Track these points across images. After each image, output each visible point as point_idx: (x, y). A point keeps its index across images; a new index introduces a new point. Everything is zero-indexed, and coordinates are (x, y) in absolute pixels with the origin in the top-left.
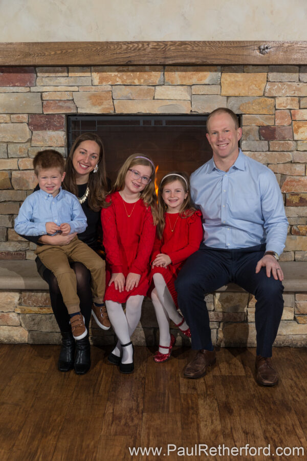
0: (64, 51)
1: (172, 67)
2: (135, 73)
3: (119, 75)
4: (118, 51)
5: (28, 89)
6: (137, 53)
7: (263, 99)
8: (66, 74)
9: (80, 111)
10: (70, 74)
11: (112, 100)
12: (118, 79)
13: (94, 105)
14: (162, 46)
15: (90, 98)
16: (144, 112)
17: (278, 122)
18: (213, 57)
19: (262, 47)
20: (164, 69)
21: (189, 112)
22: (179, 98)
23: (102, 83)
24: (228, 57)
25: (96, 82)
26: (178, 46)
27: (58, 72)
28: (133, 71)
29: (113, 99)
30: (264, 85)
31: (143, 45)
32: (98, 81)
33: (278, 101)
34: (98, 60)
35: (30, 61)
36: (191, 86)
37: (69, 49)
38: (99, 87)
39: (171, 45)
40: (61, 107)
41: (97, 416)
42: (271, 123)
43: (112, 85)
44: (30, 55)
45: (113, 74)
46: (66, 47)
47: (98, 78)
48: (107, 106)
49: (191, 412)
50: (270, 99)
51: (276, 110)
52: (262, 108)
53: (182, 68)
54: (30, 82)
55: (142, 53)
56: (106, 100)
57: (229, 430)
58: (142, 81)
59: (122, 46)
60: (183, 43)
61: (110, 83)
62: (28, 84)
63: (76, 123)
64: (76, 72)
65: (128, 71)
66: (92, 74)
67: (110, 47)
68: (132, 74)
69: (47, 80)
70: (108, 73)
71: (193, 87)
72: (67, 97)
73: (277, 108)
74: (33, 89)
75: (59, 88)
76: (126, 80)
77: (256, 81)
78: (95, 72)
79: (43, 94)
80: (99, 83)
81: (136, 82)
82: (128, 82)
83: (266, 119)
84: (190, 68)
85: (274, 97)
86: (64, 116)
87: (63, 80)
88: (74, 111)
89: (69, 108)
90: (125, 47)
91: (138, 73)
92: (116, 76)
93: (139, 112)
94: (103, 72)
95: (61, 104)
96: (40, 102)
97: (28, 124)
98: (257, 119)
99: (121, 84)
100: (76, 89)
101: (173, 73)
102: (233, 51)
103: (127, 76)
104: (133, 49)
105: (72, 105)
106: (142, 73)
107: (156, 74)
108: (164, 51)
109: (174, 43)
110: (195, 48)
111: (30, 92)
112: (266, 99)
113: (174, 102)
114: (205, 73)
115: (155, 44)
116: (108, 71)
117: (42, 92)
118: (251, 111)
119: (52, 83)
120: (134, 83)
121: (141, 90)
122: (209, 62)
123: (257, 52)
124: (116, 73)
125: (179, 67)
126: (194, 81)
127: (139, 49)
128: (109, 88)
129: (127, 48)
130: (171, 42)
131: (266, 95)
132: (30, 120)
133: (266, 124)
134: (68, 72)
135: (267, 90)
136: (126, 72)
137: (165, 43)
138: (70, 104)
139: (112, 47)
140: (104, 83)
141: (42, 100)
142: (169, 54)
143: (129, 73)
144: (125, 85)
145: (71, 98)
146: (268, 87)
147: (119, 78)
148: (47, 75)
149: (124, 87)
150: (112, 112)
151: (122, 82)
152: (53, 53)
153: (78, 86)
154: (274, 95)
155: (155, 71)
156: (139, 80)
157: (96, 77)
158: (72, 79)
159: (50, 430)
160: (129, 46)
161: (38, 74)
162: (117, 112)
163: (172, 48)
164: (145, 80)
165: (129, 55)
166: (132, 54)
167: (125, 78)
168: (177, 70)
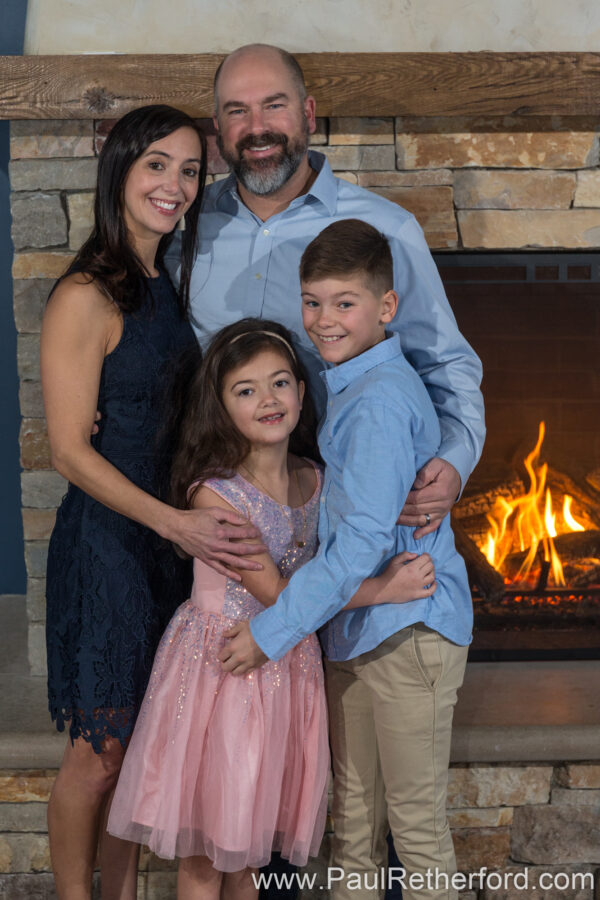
0: (336, 80)
2: (521, 135)
3: (474, 141)
4: (491, 81)
6: (545, 86)
10: (333, 138)
11: (453, 211)
12: (471, 152)
16: (543, 244)
23: (426, 162)
25: (410, 159)
28: (514, 130)
29: (456, 208)
31: (562, 63)
32: (415, 157)
37: (351, 74)
38: (417, 174)
43: (452, 170)
45: (458, 137)
46: (341, 66)
47: (415, 148)
48: (439, 229)
55: (557, 84)
56: (436, 210)
58: (541, 157)
59: (504, 64)
61: (448, 163)
64: (350, 133)
66: (399, 138)
67: (469, 69)
68: (511, 139)
70: (443, 135)
76: (495, 153)
78: (408, 133)
80: (418, 164)
81: (525, 160)
82: (501, 160)
90: (509, 68)
91: (530, 135)
93: (531, 243)
94: (429, 132)
99: (481, 165)
103: (499, 143)
104: (533, 73)
106: (540, 135)
107: (581, 138)
115: (595, 60)
116: (444, 131)
120: (517, 161)
121: (536, 182)
124: (467, 136)
127: (551, 75)
128: (446, 177)
129: (518, 71)
134: (327, 134)
136: (495, 131)
139: (474, 69)
140: (432, 164)
143: (503, 136)
144: (488, 169)
147: (476, 148)
149: (489, 173)
150: (451, 243)
151: (485, 160)
155: (577, 128)
156: (533, 154)
157: (408, 145)
158: (338, 152)
160: (523, 67)
162: (467, 244)
164: (549, 155)
165: (519, 91)
166: (534, 89)
167: (492, 148)
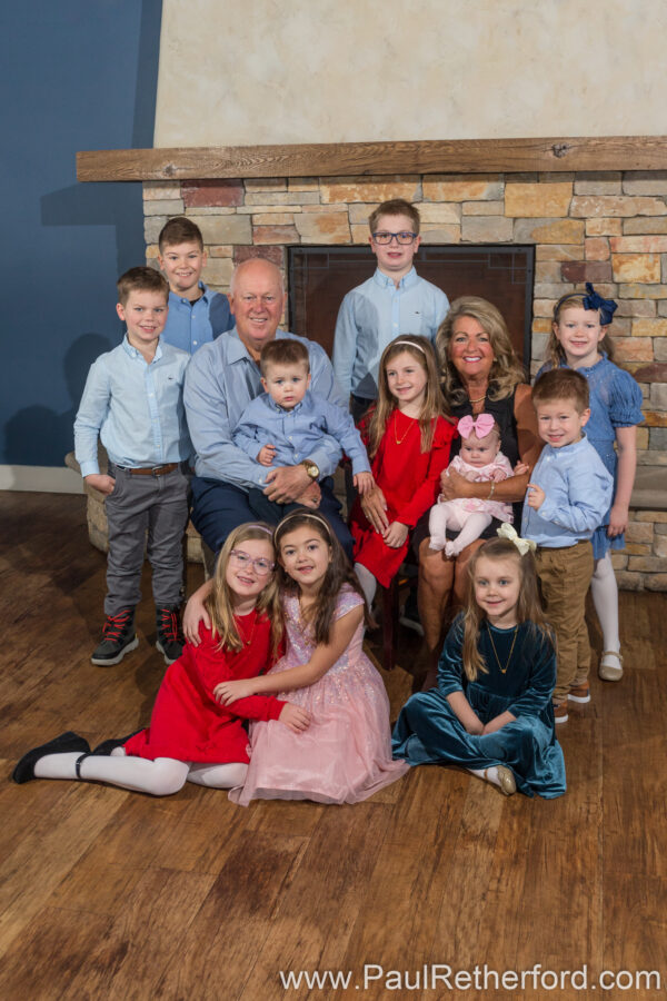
0: (277, 158)
1: (433, 177)
2: (380, 186)
3: (358, 188)
4: (351, 157)
5: (233, 210)
6: (377, 160)
7: (567, 221)
8: (283, 188)
9: (304, 241)
10: (291, 188)
11: (348, 225)
12: (356, 195)
13: (323, 231)
14: (414, 148)
15: (317, 222)
17: (589, 255)
18: (486, 162)
19: (558, 147)
20: (422, 178)
21: (457, 242)
22: (442, 221)
23: (334, 200)
24: (507, 162)
25: (326, 199)
26: (436, 147)
27: (274, 185)
28: (377, 182)
29: (350, 223)
30: (568, 200)
31: (386, 147)
32: (329, 197)
33: (589, 225)
34: (322, 169)
35: (231, 173)
36: (461, 203)
38: (330, 206)
39: (425, 147)
40: (278, 235)
42: (578, 257)
43: (348, 204)
44: (232, 164)
45: (350, 187)
47: (329, 192)
48: (341, 234)
50: (577, 222)
51: (586, 237)
52: (566, 235)
53: (448, 177)
54: (236, 201)
55: (384, 158)
56: (339, 224)
59: (357, 149)
60: (442, 143)
61: (345, 200)
62: (234, 202)
63: (301, 257)
64: (299, 185)
65: (371, 182)
66: (321, 188)
67: (340, 151)
68: (376, 187)
69: (258, 196)
70: (342, 186)
71: (464, 204)
72: (287, 220)
73: (588, 234)
74: (240, 210)
75: (275, 209)
76: (368, 195)
77: (556, 195)
78: (325, 185)
79: (254, 216)
80: (331, 201)
83: (572, 250)
84: (460, 177)
85: (583, 219)
86: (282, 248)
87: (280, 197)
88: (295, 241)
89: (289, 236)
90: (360, 150)
91: (385, 186)
92: (353, 190)
94: (336, 184)
95: (278, 231)
96: (249, 228)
97: (234, 260)
98: (556, 251)
99: (361, 201)
100: (298, 209)
101: (435, 184)
102: (515, 153)
103: (370, 190)
104: (372, 152)
105: (292, 233)
106: (390, 185)
108: (416, 156)
110: (460, 150)
111: (235, 214)
112: (572, 221)
113: (436, 227)
114: (481, 184)
115: (403, 145)
116: (343, 184)
117: (251, 215)
118: (549, 239)
119: (265, 202)
120: (379, 199)
122: (480, 169)
123: (551, 154)
124: (354, 186)
125: (442, 176)
126: (465, 195)
127: (381, 154)
128: (344, 208)
129: (364, 152)
131: (572, 215)
132: (236, 254)
133: (571, 257)
134: (287, 185)
135: (573, 208)
137: (417, 144)
138: (290, 231)
139: (343, 151)
140: (337, 201)
141: (253, 226)
142: (422, 160)
143: (371, 186)
144: (366, 203)
145: (291, 223)
146: (574, 203)
147: (360, 192)
148: (258, 189)
149: (365, 205)
150: (348, 241)
151: (363, 198)
152: (262, 161)
153: (301, 206)
154: (584, 216)
155: (408, 181)
156: (386, 195)
157: (325, 191)
158: (293, 195)
160: (367, 149)
161: (248, 189)
162: (355, 242)
163: (427, 151)
165: (366, 162)
166: (372, 161)
167: (366, 192)
168: (441, 180)
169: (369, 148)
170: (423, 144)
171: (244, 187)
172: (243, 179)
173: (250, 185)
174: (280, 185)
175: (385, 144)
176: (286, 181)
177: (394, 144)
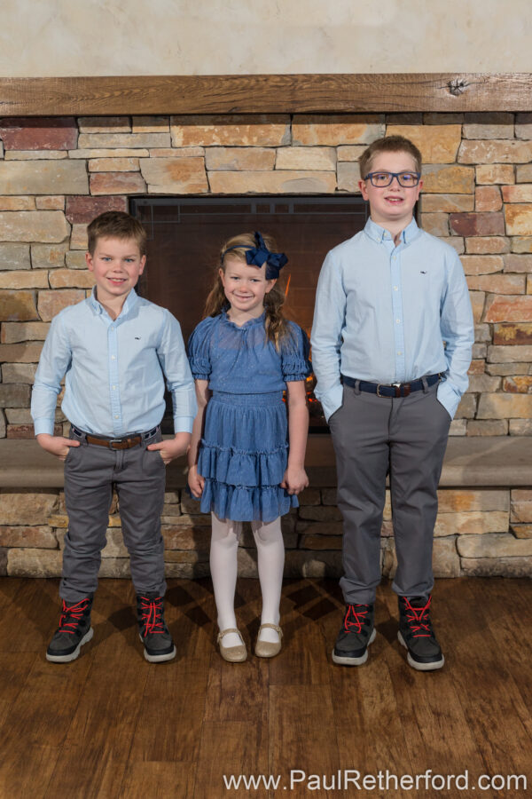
0: (126, 92)
1: (305, 116)
2: (243, 126)
3: (216, 130)
4: (216, 92)
5: (64, 154)
6: (247, 95)
7: (455, 168)
8: (127, 129)
9: (152, 190)
10: (135, 129)
11: (205, 172)
12: (214, 137)
13: (175, 179)
14: (291, 82)
15: (168, 168)
16: (258, 190)
17: (480, 206)
18: (374, 100)
19: (454, 84)
20: (292, 118)
21: (332, 191)
22: (316, 168)
23: (188, 143)
24: (398, 100)
25: (178, 141)
26: (315, 82)
27: (114, 125)
28: (239, 123)
29: (206, 170)
30: (457, 145)
31: (258, 81)
32: (182, 139)
33: (480, 172)
34: (181, 106)
35: (69, 108)
36: (335, 147)
37: (135, 89)
38: (183, 149)
39: (303, 81)
40: (120, 184)
41: (194, 692)
42: (468, 208)
43: (204, 147)
44: (70, 98)
45: (206, 128)
46: (129, 84)
47: (181, 134)
48: (197, 182)
49: (346, 682)
50: (467, 168)
51: (477, 185)
52: (455, 184)
53: (322, 117)
54: (68, 143)
55: (255, 94)
56: (194, 171)
57: (410, 709)
58: (255, 139)
59: (224, 82)
60: (324, 78)
61: (201, 143)
62: (65, 145)
63: (144, 210)
64: (145, 125)
65: (231, 123)
66: (172, 128)
67: (203, 85)
68: (237, 129)
69: (96, 138)
70: (198, 127)
71: (339, 149)
72: (130, 166)
73: (478, 182)
74: (73, 154)
75: (116, 152)
76: (229, 137)
77: (444, 138)
78: (177, 125)
79: (90, 161)
80: (184, 144)
81: (245, 141)
82: (232, 141)
83: (461, 201)
84: (334, 117)
85: (473, 165)
86: (125, 198)
87: (123, 139)
88: (141, 190)
89: (134, 185)
90: (227, 84)
91: (248, 127)
92: (210, 131)
93: (251, 190)
94: (190, 125)
95: (119, 178)
96: (85, 175)
97: (65, 212)
98: (446, 202)
99: (220, 144)
100: (144, 153)
101: (307, 126)
102: (406, 90)
103: (230, 131)
104: (240, 87)
105: (137, 180)
106: (255, 126)
107: (279, 129)
108: (293, 92)
109: (308, 78)
110: (343, 86)
111: (68, 158)
112: (460, 167)
113: (309, 175)
114: (360, 126)
115: (278, 79)
116: (199, 124)
117: (87, 159)
118: (436, 188)
119: (104, 144)
120: (241, 142)
121: (253, 154)
122: (367, 108)
123: (446, 93)
124: (212, 127)
125: (316, 117)
126: (341, 139)
127: (251, 89)
128: (200, 151)
129: (231, 86)
130: (304, 75)
131: (460, 161)
132: (68, 206)
133: (460, 209)
134: (131, 126)
135: (461, 154)
136: (227, 124)
137: (294, 78)
138: (135, 179)
139: (206, 85)
140: (192, 144)
141: (88, 171)
142: (300, 96)
143: (232, 127)
144: (226, 147)
145: (137, 169)
146: (464, 148)
147: (217, 135)
148: (95, 130)
149: (225, 149)
150: (204, 191)
151: (222, 141)
152: (107, 95)
153: (148, 149)
154: (474, 162)
155: (276, 122)
156: (250, 138)
157: (178, 132)
158: (139, 137)
159: (121, 714)
160: (234, 83)
161: (82, 129)
162: (213, 191)
163: (306, 86)
164: (260, 139)
165: (233, 98)
166: (241, 97)
167: (226, 134)
168: (314, 122)
169: (237, 82)
170: (301, 79)
171: (78, 127)
172: (76, 117)
173: (85, 125)
174: (122, 125)
175: (256, 77)
176: (131, 120)
177: (267, 78)
